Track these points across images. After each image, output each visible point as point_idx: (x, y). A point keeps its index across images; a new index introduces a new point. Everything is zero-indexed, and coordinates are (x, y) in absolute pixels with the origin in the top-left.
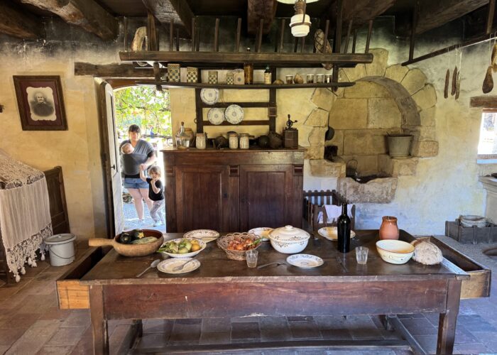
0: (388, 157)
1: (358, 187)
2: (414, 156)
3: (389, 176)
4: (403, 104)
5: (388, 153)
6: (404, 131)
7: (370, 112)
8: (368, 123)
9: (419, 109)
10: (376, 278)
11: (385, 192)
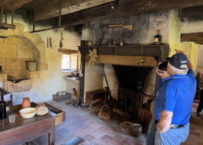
0: (28, 71)
1: (14, 85)
2: (38, 70)
3: (29, 79)
4: (33, 49)
5: (27, 69)
6: (34, 60)
7: (18, 51)
8: (17, 56)
9: (39, 51)
10: (19, 128)
11: (27, 86)
